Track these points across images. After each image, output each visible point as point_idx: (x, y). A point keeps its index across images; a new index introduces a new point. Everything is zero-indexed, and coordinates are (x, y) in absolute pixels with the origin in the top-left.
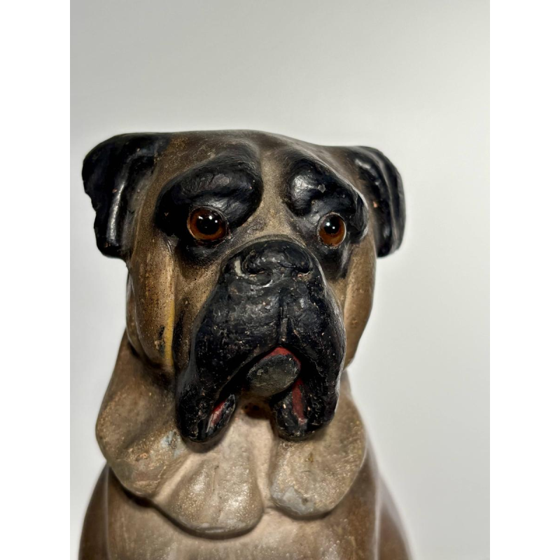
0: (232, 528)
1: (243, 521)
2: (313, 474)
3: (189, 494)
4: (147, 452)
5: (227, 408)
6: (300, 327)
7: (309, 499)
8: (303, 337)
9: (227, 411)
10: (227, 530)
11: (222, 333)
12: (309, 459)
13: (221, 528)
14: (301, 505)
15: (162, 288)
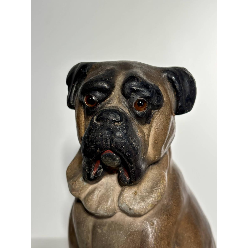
0: (102, 215)
1: (106, 213)
2: (135, 199)
3: (88, 199)
4: (75, 182)
5: (99, 170)
6: (114, 143)
7: (132, 209)
8: (115, 147)
9: (99, 171)
10: (100, 215)
11: (87, 143)
12: (134, 193)
13: (98, 214)
14: (129, 211)
15: (81, 123)
